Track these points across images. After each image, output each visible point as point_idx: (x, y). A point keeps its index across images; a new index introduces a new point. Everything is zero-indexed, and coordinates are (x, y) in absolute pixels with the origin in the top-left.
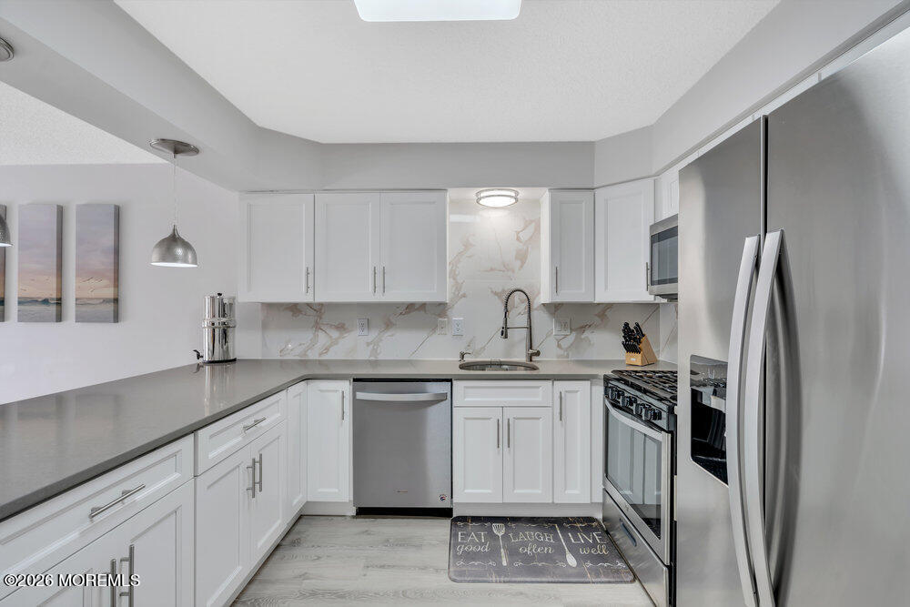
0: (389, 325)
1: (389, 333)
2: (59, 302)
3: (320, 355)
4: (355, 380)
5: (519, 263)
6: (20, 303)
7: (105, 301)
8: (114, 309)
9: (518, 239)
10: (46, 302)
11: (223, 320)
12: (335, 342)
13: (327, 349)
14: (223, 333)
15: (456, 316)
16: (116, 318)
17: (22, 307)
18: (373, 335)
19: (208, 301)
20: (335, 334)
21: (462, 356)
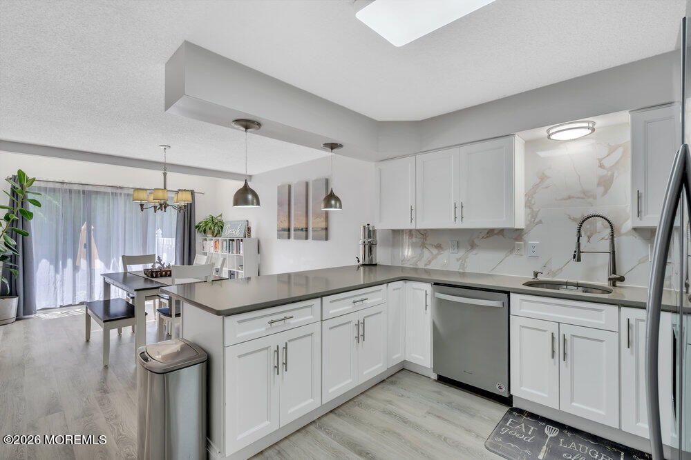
0: (473, 246)
1: (474, 252)
2: (307, 230)
3: (426, 265)
4: (435, 284)
5: (601, 189)
6: (294, 230)
7: (322, 229)
8: (325, 234)
9: (601, 166)
10: (302, 229)
11: (370, 240)
12: (435, 257)
13: (430, 262)
14: (370, 248)
15: (532, 240)
16: (327, 239)
17: (296, 232)
18: (461, 253)
19: (362, 228)
20: (435, 251)
21: (536, 274)
